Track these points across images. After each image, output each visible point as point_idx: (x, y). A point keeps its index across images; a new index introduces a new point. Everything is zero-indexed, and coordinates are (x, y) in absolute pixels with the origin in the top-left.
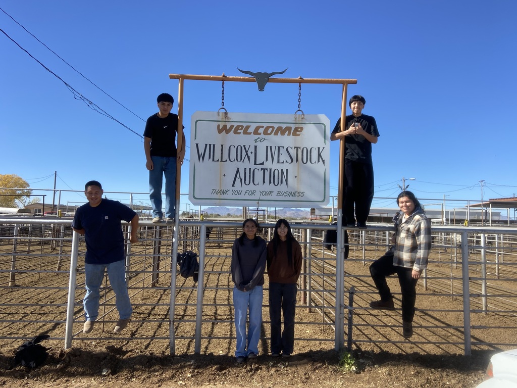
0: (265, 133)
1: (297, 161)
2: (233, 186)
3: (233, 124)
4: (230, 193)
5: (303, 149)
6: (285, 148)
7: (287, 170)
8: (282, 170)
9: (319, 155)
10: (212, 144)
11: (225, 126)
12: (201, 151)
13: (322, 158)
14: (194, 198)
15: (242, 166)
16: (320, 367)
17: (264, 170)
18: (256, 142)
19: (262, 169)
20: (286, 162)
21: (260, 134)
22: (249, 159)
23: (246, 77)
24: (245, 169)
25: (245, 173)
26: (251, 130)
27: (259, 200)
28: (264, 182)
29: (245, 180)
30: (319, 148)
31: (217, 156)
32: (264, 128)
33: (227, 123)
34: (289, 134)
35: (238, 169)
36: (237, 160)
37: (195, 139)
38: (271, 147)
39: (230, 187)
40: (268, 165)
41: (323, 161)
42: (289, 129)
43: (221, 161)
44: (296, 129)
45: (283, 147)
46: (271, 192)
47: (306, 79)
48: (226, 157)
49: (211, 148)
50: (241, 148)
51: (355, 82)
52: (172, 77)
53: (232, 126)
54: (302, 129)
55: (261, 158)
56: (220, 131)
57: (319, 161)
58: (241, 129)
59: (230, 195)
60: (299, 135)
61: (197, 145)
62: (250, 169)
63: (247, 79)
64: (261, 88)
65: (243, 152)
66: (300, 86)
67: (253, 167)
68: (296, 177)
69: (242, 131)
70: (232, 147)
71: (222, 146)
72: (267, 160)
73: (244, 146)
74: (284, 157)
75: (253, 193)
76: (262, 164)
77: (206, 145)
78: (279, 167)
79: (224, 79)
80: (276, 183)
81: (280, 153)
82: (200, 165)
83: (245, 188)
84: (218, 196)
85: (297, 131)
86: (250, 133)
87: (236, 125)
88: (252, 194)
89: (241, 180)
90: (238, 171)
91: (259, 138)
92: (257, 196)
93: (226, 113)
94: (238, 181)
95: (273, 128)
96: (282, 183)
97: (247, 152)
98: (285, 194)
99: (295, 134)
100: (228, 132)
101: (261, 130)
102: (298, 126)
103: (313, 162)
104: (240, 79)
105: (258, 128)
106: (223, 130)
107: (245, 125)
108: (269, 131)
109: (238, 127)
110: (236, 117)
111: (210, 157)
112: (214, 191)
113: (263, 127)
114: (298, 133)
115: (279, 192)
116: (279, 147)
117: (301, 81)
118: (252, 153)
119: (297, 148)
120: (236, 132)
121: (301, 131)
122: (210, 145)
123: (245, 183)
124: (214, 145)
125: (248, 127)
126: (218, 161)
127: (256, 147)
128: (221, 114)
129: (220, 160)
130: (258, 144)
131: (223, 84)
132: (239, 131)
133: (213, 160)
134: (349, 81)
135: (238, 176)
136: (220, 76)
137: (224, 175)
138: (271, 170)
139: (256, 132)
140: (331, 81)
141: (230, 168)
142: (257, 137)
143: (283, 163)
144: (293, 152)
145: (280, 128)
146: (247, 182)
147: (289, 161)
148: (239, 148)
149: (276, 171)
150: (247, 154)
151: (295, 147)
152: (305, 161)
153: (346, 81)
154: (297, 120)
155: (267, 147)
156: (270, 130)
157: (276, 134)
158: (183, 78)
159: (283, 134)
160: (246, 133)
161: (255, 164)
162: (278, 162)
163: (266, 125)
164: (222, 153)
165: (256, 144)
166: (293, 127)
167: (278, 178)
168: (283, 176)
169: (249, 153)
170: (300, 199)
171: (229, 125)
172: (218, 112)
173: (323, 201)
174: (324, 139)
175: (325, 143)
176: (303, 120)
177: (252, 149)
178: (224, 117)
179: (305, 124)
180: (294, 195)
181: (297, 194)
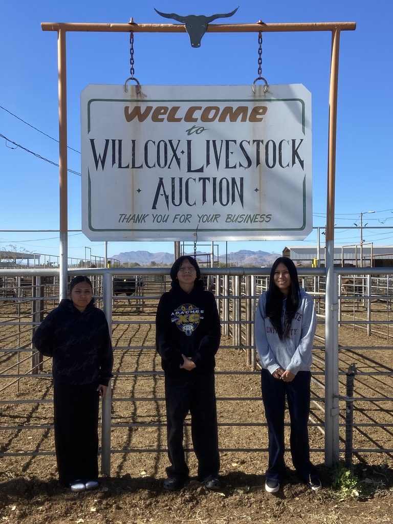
0: (205, 118)
1: (258, 163)
2: (154, 207)
3: (150, 104)
4: (149, 219)
5: (268, 143)
6: (238, 143)
7: (242, 179)
8: (233, 179)
9: (295, 153)
10: (117, 138)
11: (137, 109)
12: (100, 151)
13: (298, 157)
14: (93, 230)
15: (167, 174)
16: (301, 492)
17: (204, 179)
18: (189, 134)
19: (200, 179)
20: (241, 165)
21: (196, 120)
22: (179, 163)
23: (170, 23)
24: (173, 179)
25: (173, 187)
26: (181, 114)
27: (197, 230)
28: (204, 200)
29: (173, 198)
30: (294, 141)
31: (127, 159)
32: (203, 110)
33: (140, 104)
34: (244, 120)
35: (161, 179)
36: (159, 165)
37: (89, 131)
38: (214, 142)
39: (148, 210)
40: (211, 171)
41: (302, 163)
42: (243, 110)
43: (133, 167)
44: (255, 111)
45: (235, 141)
46: (216, 217)
47: (271, 24)
48: (140, 159)
49: (115, 146)
50: (166, 145)
51: (352, 28)
52: (45, 28)
53: (149, 109)
54: (265, 109)
55: (198, 160)
56: (129, 118)
57: (294, 162)
58: (164, 113)
59: (149, 223)
60: (260, 120)
61: (92, 141)
62: (181, 179)
63: (171, 27)
64: (196, 42)
65: (168, 152)
66: (260, 37)
67: (186, 175)
68: (256, 190)
69: (165, 117)
70: (150, 145)
71: (134, 142)
72: (208, 163)
73: (170, 141)
74: (236, 158)
75: (187, 218)
76: (201, 170)
77: (107, 141)
78: (229, 174)
79: (133, 29)
80: (224, 202)
81: (230, 151)
82: (98, 175)
83: (173, 210)
84: (130, 225)
85: (256, 114)
86: (179, 120)
87: (155, 105)
88: (185, 221)
89: (167, 197)
90: (161, 183)
91: (194, 127)
92: (193, 224)
93: (138, 87)
94: (162, 199)
95: (217, 109)
96: (233, 200)
97: (174, 151)
98: (240, 219)
99: (253, 119)
100: (142, 118)
101: (197, 115)
102: (258, 104)
103: (284, 163)
104: (159, 27)
105: (192, 110)
106: (135, 115)
107: (170, 106)
108: (211, 116)
109: (159, 109)
110: (155, 92)
111: (114, 162)
112: (123, 218)
113: (200, 108)
114: (258, 116)
115: (229, 217)
116: (227, 142)
117: (262, 29)
118: (183, 152)
119: (258, 142)
120: (155, 119)
121: (264, 113)
122: (114, 141)
123: (173, 203)
124: (120, 141)
125: (175, 109)
126: (128, 167)
127: (189, 142)
128: (129, 88)
129: (131, 166)
130: (193, 137)
131: (132, 36)
132: (160, 117)
133: (120, 166)
134: (342, 25)
135: (161, 192)
136: (127, 24)
137: (139, 191)
138: (215, 179)
139: (189, 117)
140: (313, 26)
141: (148, 179)
142: (190, 125)
143: (235, 167)
144: (251, 150)
145: (228, 110)
146: (177, 201)
147: (245, 163)
148: (162, 144)
149: (224, 182)
150: (175, 155)
151: (254, 141)
152: (271, 163)
153: (337, 26)
154: (257, 94)
155: (208, 142)
156: (213, 113)
157: (222, 119)
158: (63, 29)
159: (233, 119)
160: (172, 119)
161: (189, 170)
162: (227, 166)
163: (204, 105)
164: (134, 155)
165: (189, 138)
166: (250, 106)
167: (228, 193)
168: (235, 190)
169: (178, 153)
170: (265, 225)
171: (143, 107)
172: (125, 86)
173: (302, 229)
174: (302, 125)
175: (304, 132)
176: (267, 94)
177: (183, 147)
178: (135, 94)
179: (270, 100)
180: (253, 219)
181: (259, 219)
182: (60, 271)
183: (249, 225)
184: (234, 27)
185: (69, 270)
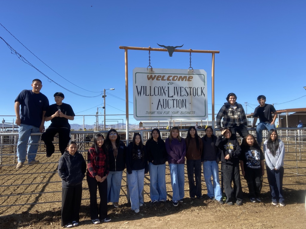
0: (173, 80)
1: (191, 95)
2: (157, 109)
3: (155, 74)
4: (156, 113)
5: (193, 88)
6: (184, 88)
7: (185, 100)
8: (183, 100)
9: (202, 91)
10: (145, 86)
11: (151, 76)
12: (139, 90)
13: (203, 93)
14: (137, 116)
17: (173, 100)
18: (168, 85)
19: (172, 100)
20: (185, 95)
21: (170, 80)
22: (165, 94)
23: (162, 48)
24: (163, 99)
25: (163, 102)
26: (166, 78)
27: (172, 117)
28: (174, 107)
29: (164, 106)
30: (201, 88)
31: (148, 93)
32: (173, 77)
33: (152, 74)
34: (186, 80)
35: (160, 99)
36: (159, 95)
37: (136, 83)
38: (176, 87)
39: (155, 110)
40: (176, 97)
41: (204, 95)
42: (186, 77)
43: (150, 95)
44: (189, 78)
45: (183, 87)
46: (178, 112)
47: (194, 50)
48: (152, 93)
49: (145, 88)
50: (161, 88)
51: (218, 52)
52: (121, 48)
53: (155, 76)
54: (192, 77)
55: (171, 94)
56: (149, 79)
57: (202, 95)
58: (160, 78)
59: (156, 114)
60: (191, 81)
61: (137, 86)
62: (166, 100)
63: (162, 50)
64: (171, 55)
65: (162, 90)
66: (190, 54)
67: (168, 98)
68: (190, 103)
69: (161, 79)
70: (156, 88)
71: (150, 87)
72: (175, 94)
73: (162, 87)
74: (184, 93)
75: (168, 113)
76: (172, 97)
77: (142, 87)
78: (181, 98)
79: (150, 49)
80: (180, 107)
81: (182, 90)
82: (139, 98)
83: (164, 110)
84: (150, 115)
86: (165, 80)
87: (157, 75)
88: (167, 114)
89: (161, 106)
90: (159, 101)
91: (170, 83)
92: (170, 114)
93: (152, 69)
94: (160, 106)
95: (177, 77)
96: (183, 107)
97: (164, 90)
98: (185, 113)
99: (189, 80)
100: (153, 79)
101: (171, 78)
102: (190, 75)
103: (199, 95)
104: (159, 49)
105: (169, 77)
106: (151, 78)
107: (162, 75)
108: (175, 79)
109: (158, 76)
110: (157, 70)
111: (144, 94)
112: (147, 112)
113: (172, 76)
114: (190, 79)
115: (182, 112)
116: (181, 87)
117: (191, 51)
118: (166, 91)
119: (190, 88)
120: (157, 79)
121: (192, 78)
122: (144, 87)
123: (164, 107)
124: (146, 87)
125: (164, 76)
126: (148, 95)
127: (168, 87)
128: (149, 69)
129: (149, 95)
130: (170, 86)
131: (150, 52)
132: (159, 79)
133: (146, 95)
134: (215, 52)
135: (160, 104)
136: (148, 48)
137: (152, 103)
138: (177, 100)
139: (168, 79)
140: (207, 51)
141: (155, 99)
142: (169, 82)
143: (183, 96)
144: (188, 90)
145: (181, 77)
147: (187, 95)
148: (160, 88)
149: (180, 101)
150: (164, 91)
151: (189, 87)
152: (195, 95)
153: (214, 52)
154: (190, 72)
155: (174, 87)
156: (176, 78)
157: (179, 80)
158: (126, 49)
159: (182, 80)
160: (163, 79)
161: (169, 97)
162: (181, 96)
163: (173, 75)
164: (150, 91)
165: (168, 86)
166: (188, 76)
167: (181, 104)
168: (183, 103)
169: (165, 91)
170: (193, 115)
171: (153, 75)
172: (147, 68)
173: (205, 116)
174: (204, 83)
175: (204, 85)
176: (193, 72)
177: (167, 89)
178: (151, 71)
179: (194, 74)
180: (189, 113)
181: (191, 113)
182: (126, 131)
183: (188, 115)
184: (182, 51)
185: (129, 130)
